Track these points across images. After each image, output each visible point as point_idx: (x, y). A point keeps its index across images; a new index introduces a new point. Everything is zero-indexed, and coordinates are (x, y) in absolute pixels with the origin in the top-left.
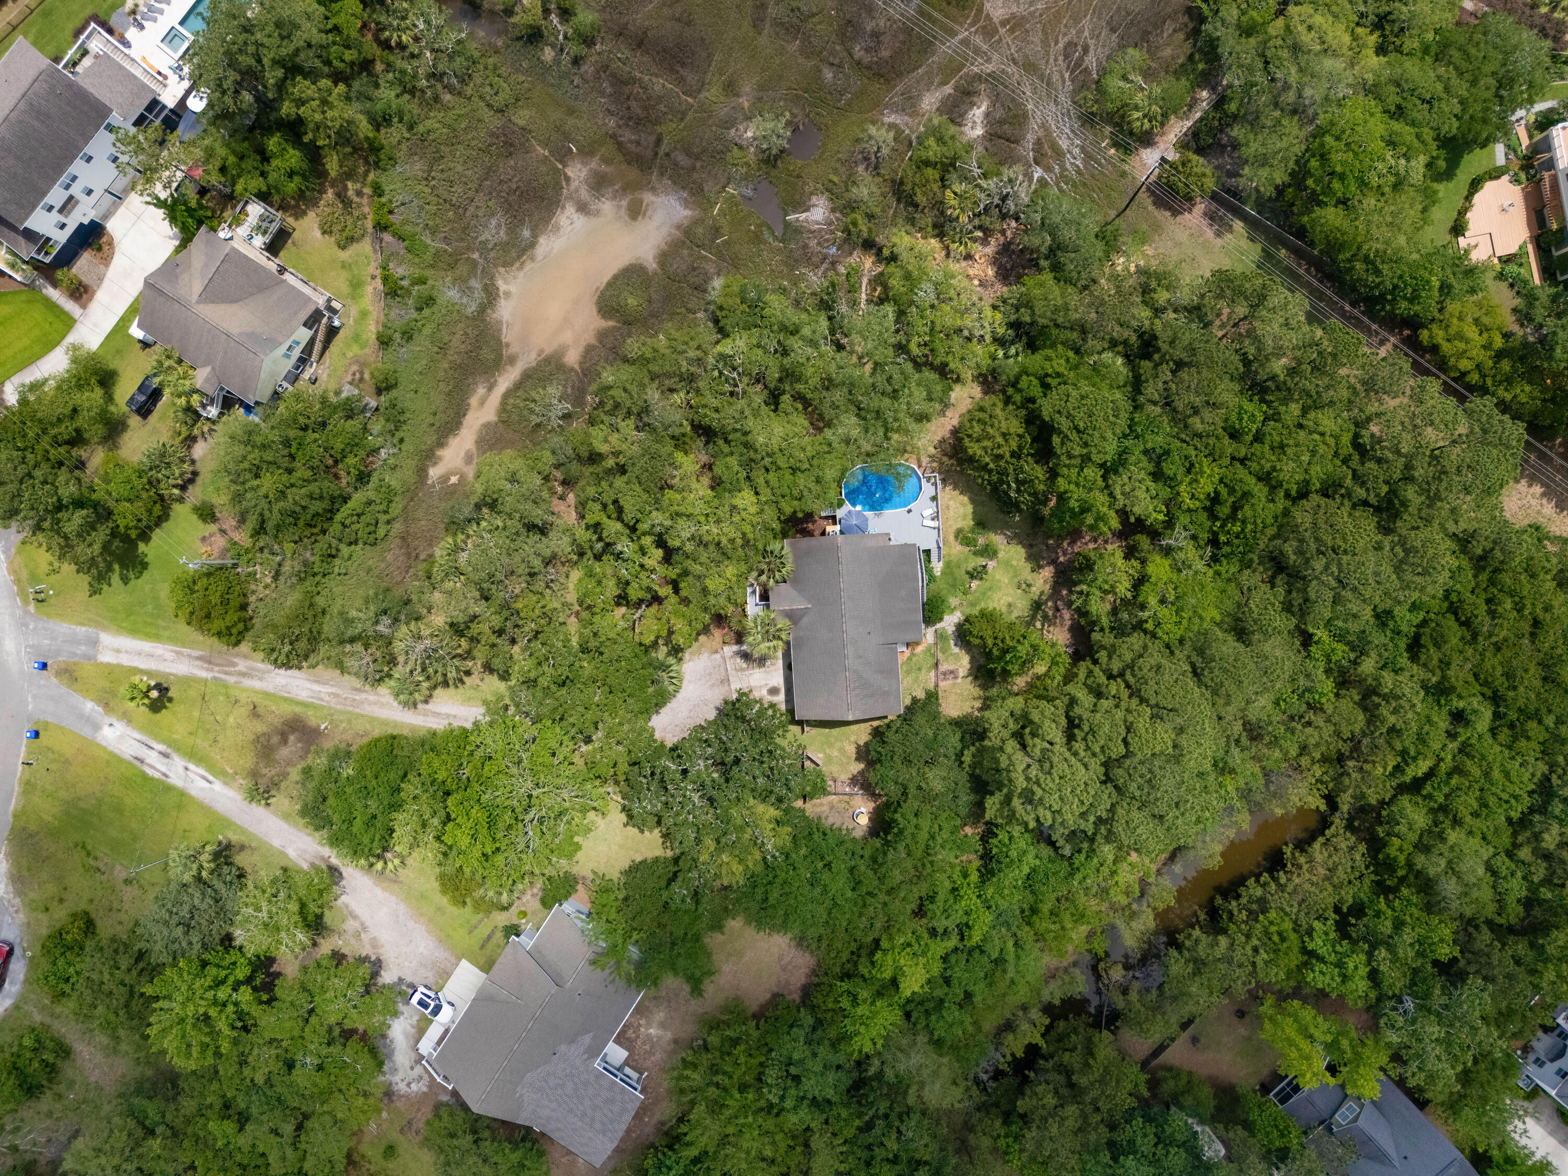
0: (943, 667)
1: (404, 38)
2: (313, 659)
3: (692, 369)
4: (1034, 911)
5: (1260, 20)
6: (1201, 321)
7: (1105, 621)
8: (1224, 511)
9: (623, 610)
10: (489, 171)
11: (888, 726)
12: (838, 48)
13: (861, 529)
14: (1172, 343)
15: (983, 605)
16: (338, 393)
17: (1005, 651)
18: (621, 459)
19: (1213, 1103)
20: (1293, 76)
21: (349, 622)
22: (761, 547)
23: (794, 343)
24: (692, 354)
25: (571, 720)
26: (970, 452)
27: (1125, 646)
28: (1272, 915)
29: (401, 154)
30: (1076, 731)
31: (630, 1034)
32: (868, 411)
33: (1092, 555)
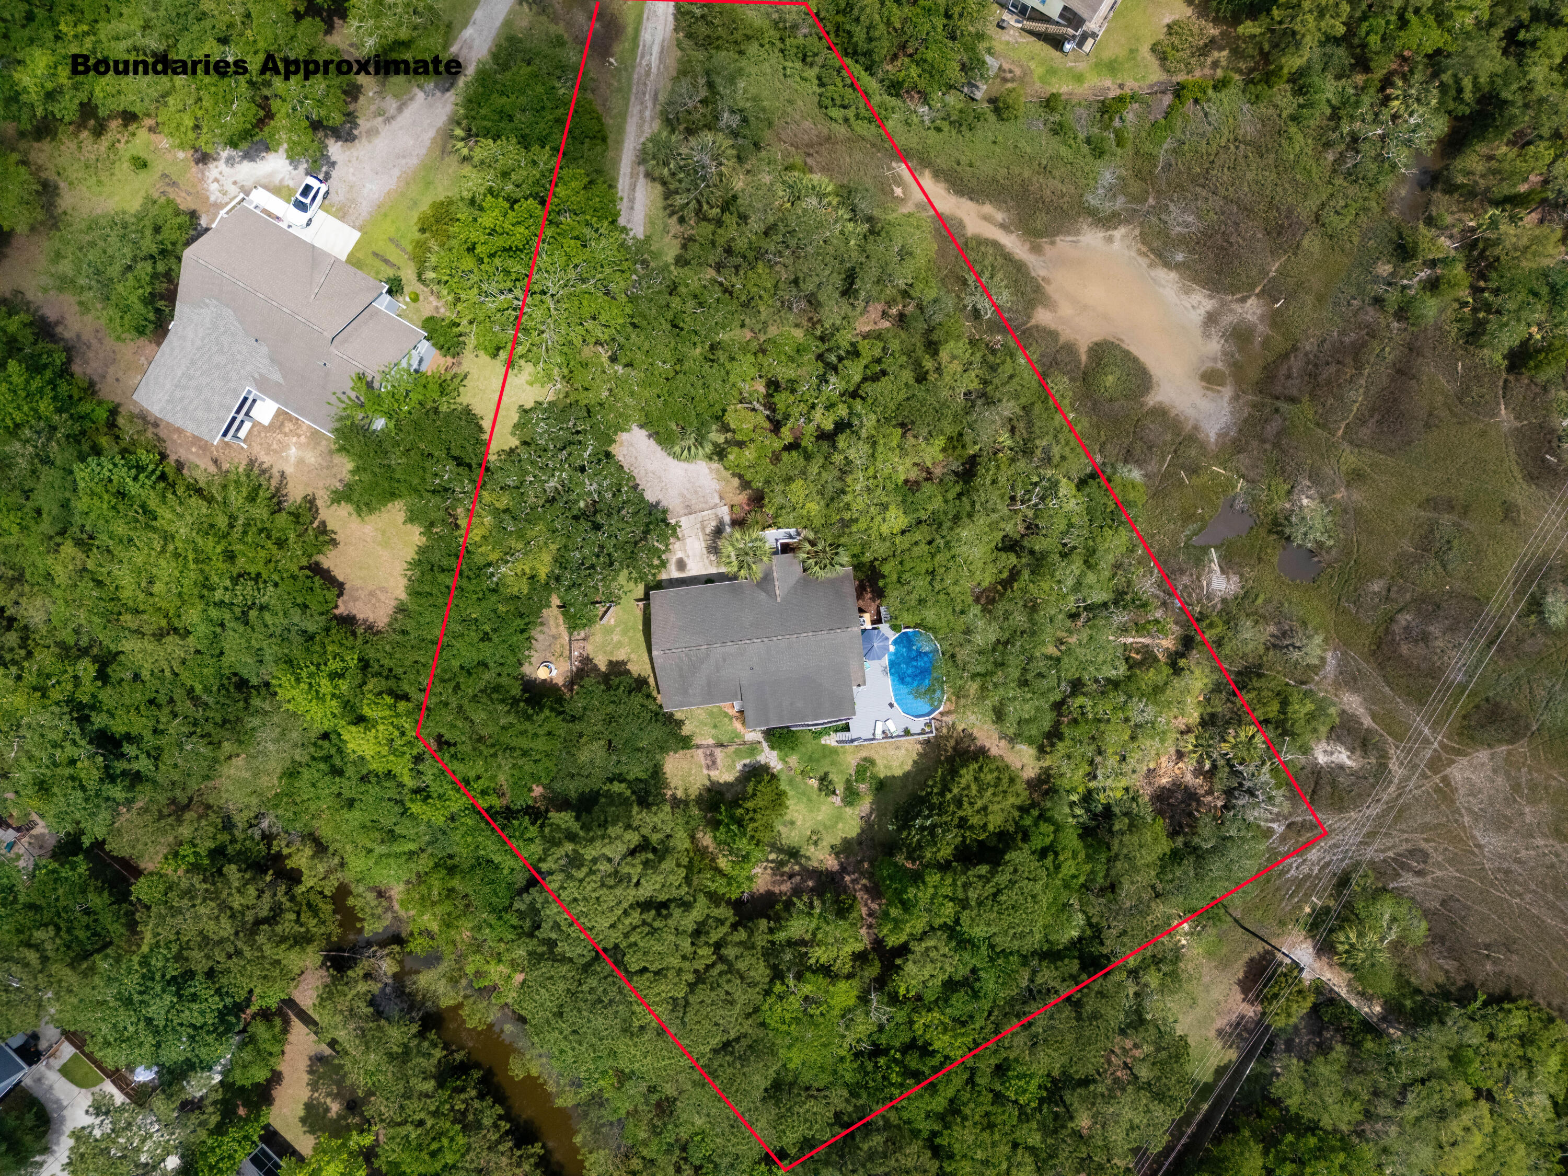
0: (719, 753)
1: (1396, 103)
2: (688, 43)
3: (1038, 452)
4: (452, 870)
5: (1470, 1071)
6: (1129, 1026)
7: (781, 936)
8: (913, 1062)
9: (762, 390)
10: (1248, 210)
11: (649, 696)
12: (1408, 596)
13: (868, 653)
14: (1101, 994)
15: (791, 793)
16: (989, 51)
17: (740, 823)
18: (932, 377)
19: (248, 1083)
20: (1410, 1112)
21: (732, 80)
22: (842, 540)
23: (1077, 566)
24: (1056, 451)
25: (633, 336)
26: (963, 771)
27: (754, 961)
28: (461, 1140)
29: (1263, 109)
30: (653, 912)
31: (289, 426)
32: (1003, 654)
33: (855, 914)
